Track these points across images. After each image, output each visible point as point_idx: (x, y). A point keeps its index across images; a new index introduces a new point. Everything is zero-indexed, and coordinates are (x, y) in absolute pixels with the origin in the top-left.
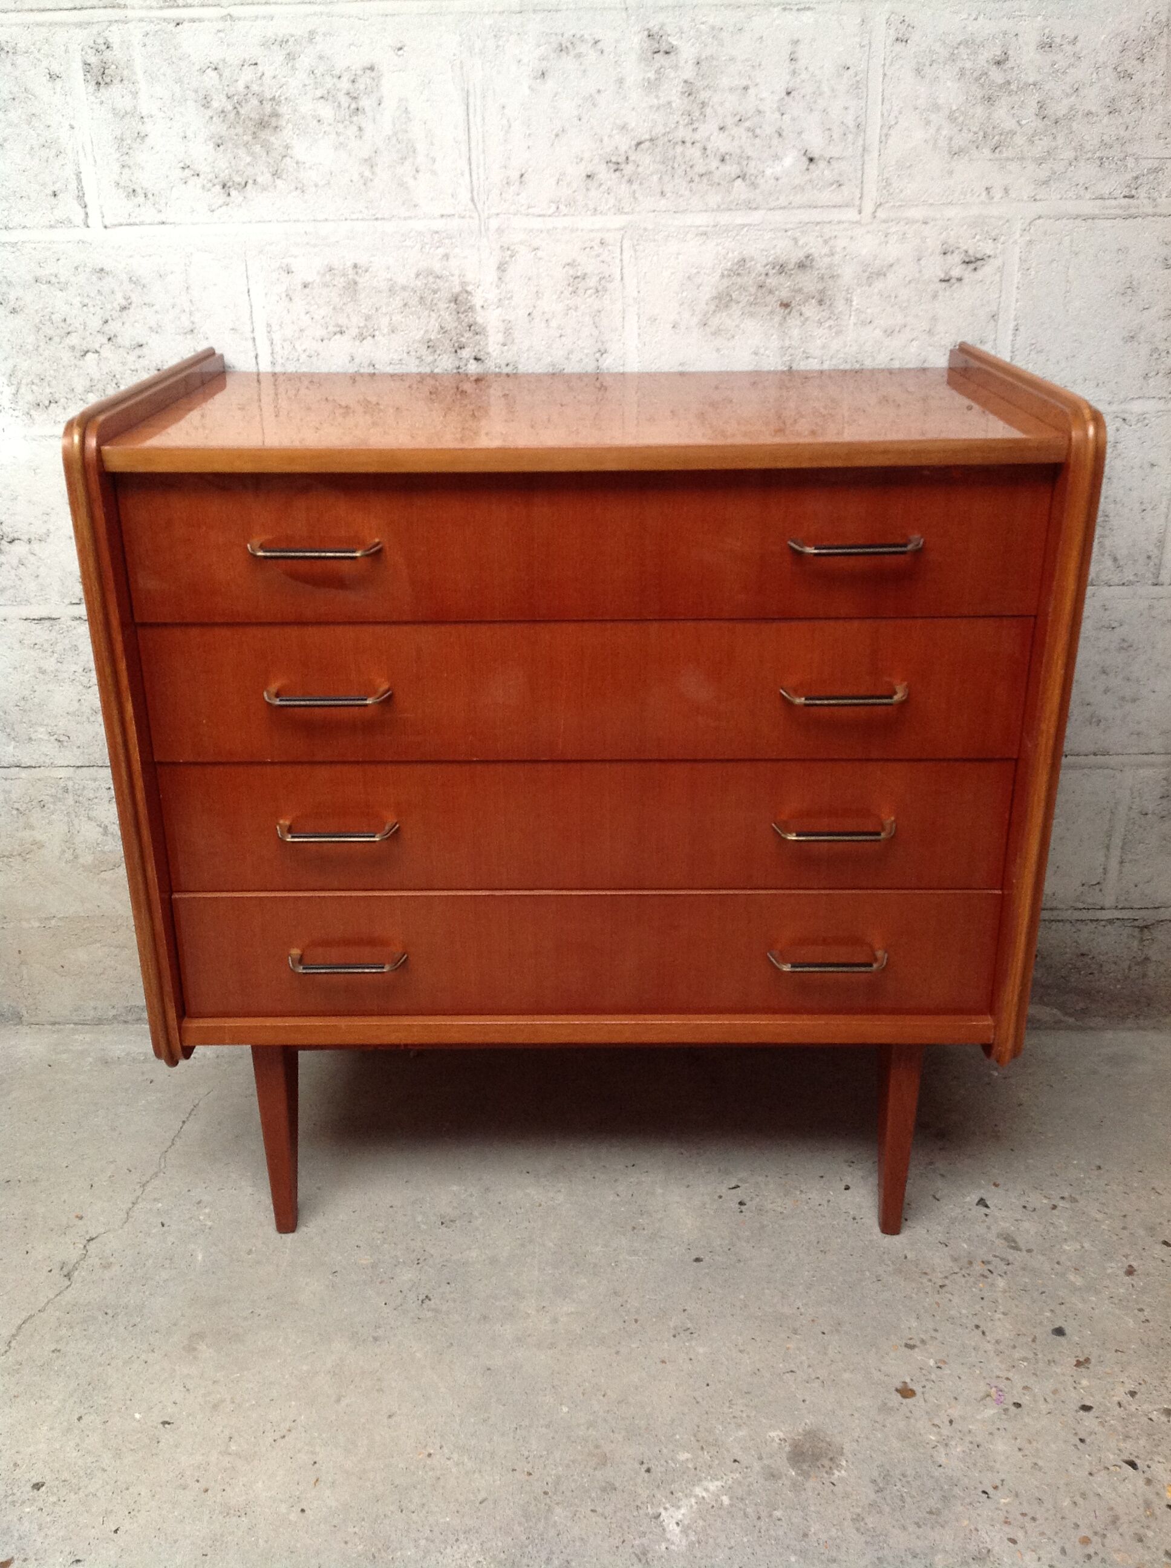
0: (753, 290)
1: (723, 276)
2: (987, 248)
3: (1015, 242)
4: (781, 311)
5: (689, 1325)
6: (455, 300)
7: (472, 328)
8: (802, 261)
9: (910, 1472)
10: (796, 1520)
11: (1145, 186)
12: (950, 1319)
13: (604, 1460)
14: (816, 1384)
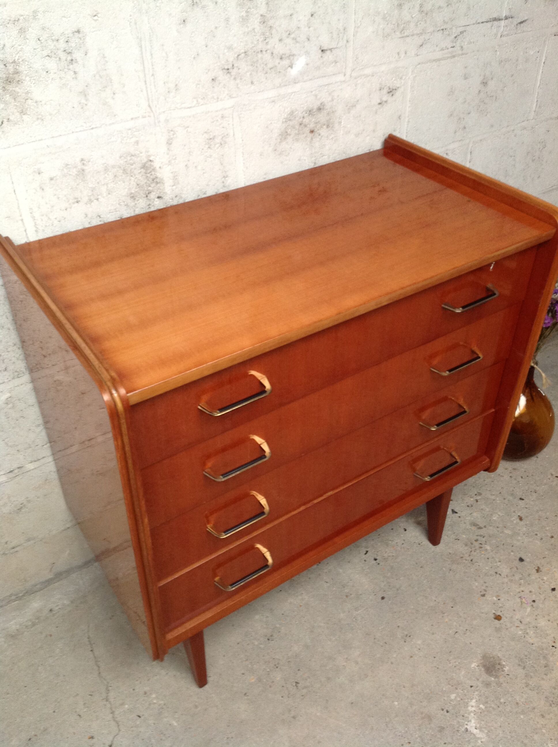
0: (297, 127)
1: (283, 122)
2: (397, 84)
3: (409, 78)
4: (311, 135)
6: (144, 167)
7: (155, 180)
8: (319, 107)
9: (526, 653)
10: (510, 699)
11: (459, 41)
12: (486, 574)
13: (429, 718)
14: (468, 633)
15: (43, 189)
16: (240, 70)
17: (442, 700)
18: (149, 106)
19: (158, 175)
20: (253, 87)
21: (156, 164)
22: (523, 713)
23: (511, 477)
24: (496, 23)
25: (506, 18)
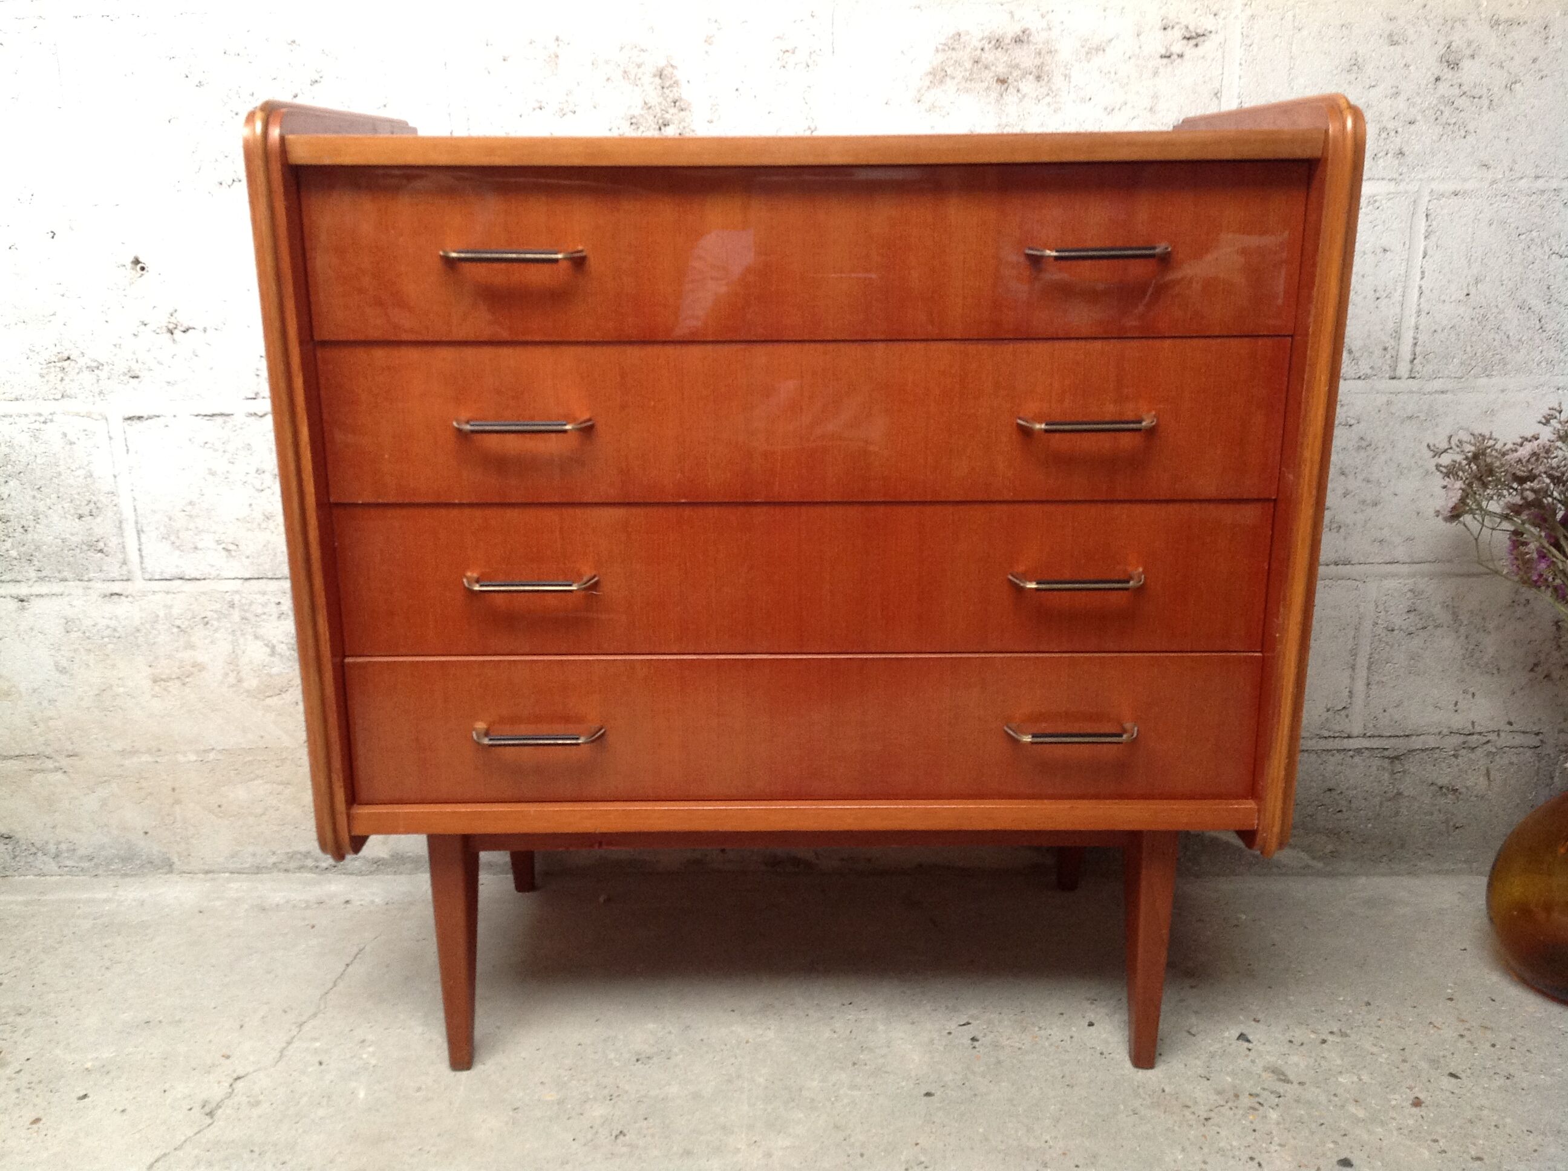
0: (968, 65)
2: (1207, 23)
3: (1236, 17)
4: (998, 87)
5: (923, 1159)
6: (660, 74)
7: (677, 104)
19: (684, 95)
21: (682, 75)
23: (1460, 1036)
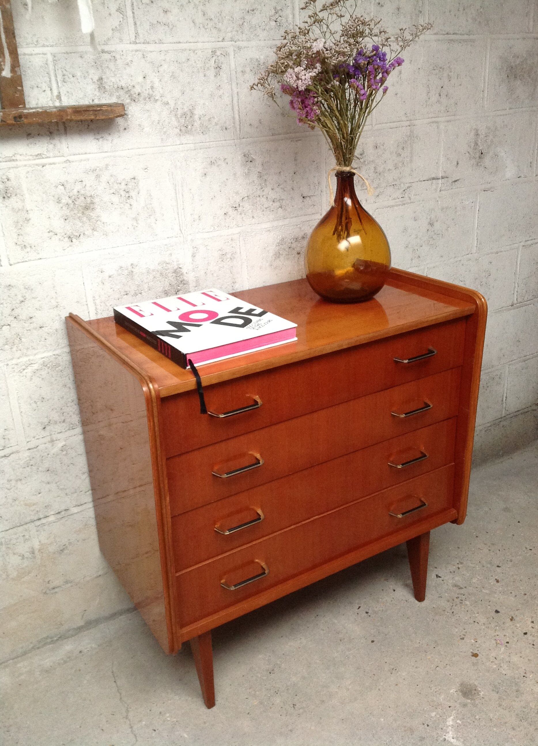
0: (287, 250)
1: (276, 246)
4: (298, 256)
7: (183, 282)
8: (303, 236)
9: (500, 681)
10: (484, 716)
11: (407, 193)
12: (465, 623)
13: (412, 730)
14: (448, 667)
15: (103, 284)
16: (244, 209)
17: (424, 717)
18: (180, 229)
19: (185, 278)
20: (254, 220)
21: (184, 271)
22: (495, 726)
23: (489, 550)
24: (434, 181)
25: (442, 178)
